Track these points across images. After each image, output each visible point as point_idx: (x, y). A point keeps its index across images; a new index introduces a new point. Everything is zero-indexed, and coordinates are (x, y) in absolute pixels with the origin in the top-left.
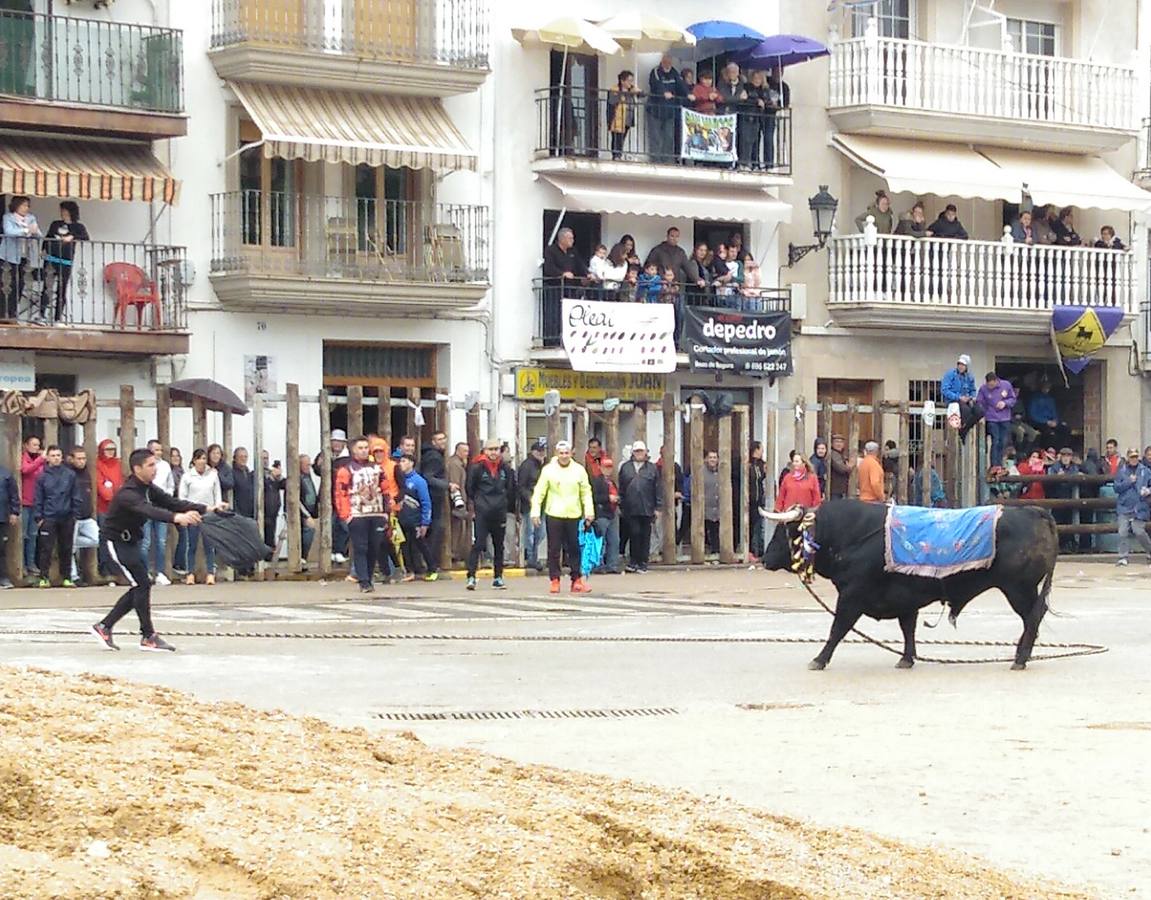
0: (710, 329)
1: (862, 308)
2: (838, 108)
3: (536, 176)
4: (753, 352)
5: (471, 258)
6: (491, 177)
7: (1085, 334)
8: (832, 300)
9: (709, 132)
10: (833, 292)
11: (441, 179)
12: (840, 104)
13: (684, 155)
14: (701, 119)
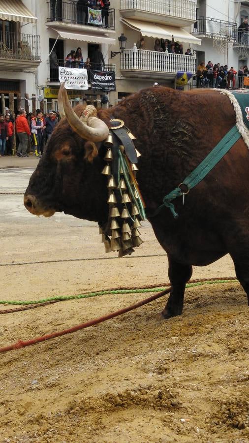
0: (96, 77)
1: (133, 71)
2: (123, 10)
3: (47, 27)
4: (106, 84)
5: (33, 53)
6: (35, 27)
7: (183, 80)
8: (122, 69)
9: (95, 15)
10: (122, 67)
11: (22, 26)
12: (124, 9)
13: (89, 22)
14: (93, 11)
